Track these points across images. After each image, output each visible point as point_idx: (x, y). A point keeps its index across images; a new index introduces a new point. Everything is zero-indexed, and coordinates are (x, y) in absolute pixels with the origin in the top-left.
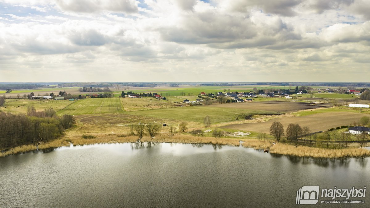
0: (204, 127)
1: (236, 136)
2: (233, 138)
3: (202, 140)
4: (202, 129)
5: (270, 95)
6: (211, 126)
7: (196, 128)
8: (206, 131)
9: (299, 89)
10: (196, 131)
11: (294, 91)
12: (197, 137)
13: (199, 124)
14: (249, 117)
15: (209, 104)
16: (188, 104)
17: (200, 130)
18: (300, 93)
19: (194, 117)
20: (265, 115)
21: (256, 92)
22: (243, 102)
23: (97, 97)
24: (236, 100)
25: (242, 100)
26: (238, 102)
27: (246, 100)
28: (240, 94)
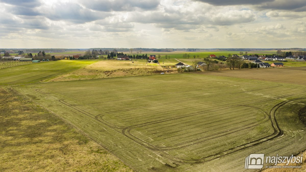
5: (304, 58)
15: (212, 71)
21: (282, 56)
22: (269, 67)
23: (77, 58)
24: (259, 65)
25: (268, 65)
26: (260, 66)
27: (273, 65)
28: (261, 57)
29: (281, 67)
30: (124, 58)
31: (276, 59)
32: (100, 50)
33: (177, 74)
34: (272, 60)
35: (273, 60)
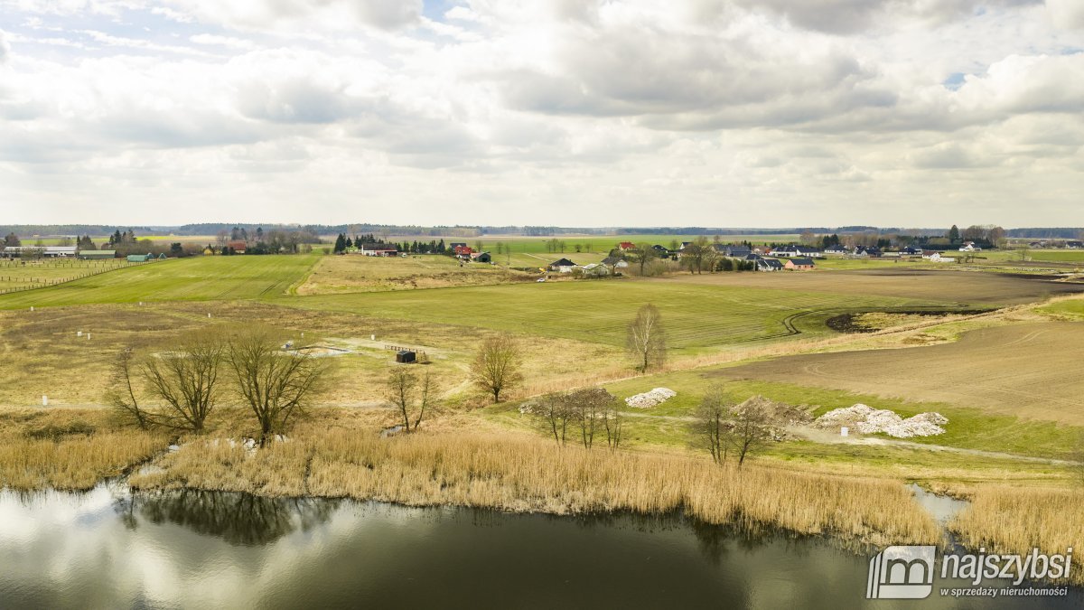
0: (626, 371)
1: (855, 442)
2: (838, 457)
3: (607, 479)
4: (613, 386)
5: (869, 252)
6: (668, 364)
7: (580, 377)
8: (639, 397)
9: (960, 236)
10: (579, 394)
11: (947, 241)
12: (574, 454)
13: (600, 353)
14: (843, 322)
15: (651, 275)
16: (568, 274)
17: (604, 393)
18: (970, 246)
19: (579, 321)
20: (913, 313)
21: (815, 245)
22: (780, 269)
23: (243, 252)
24: (757, 264)
25: (777, 265)
26: (760, 268)
27: (789, 265)
28: (758, 250)
29: (809, 269)
30: (383, 252)
31: (799, 253)
32: (256, 229)
33: (572, 282)
34: (788, 255)
35: (791, 256)
